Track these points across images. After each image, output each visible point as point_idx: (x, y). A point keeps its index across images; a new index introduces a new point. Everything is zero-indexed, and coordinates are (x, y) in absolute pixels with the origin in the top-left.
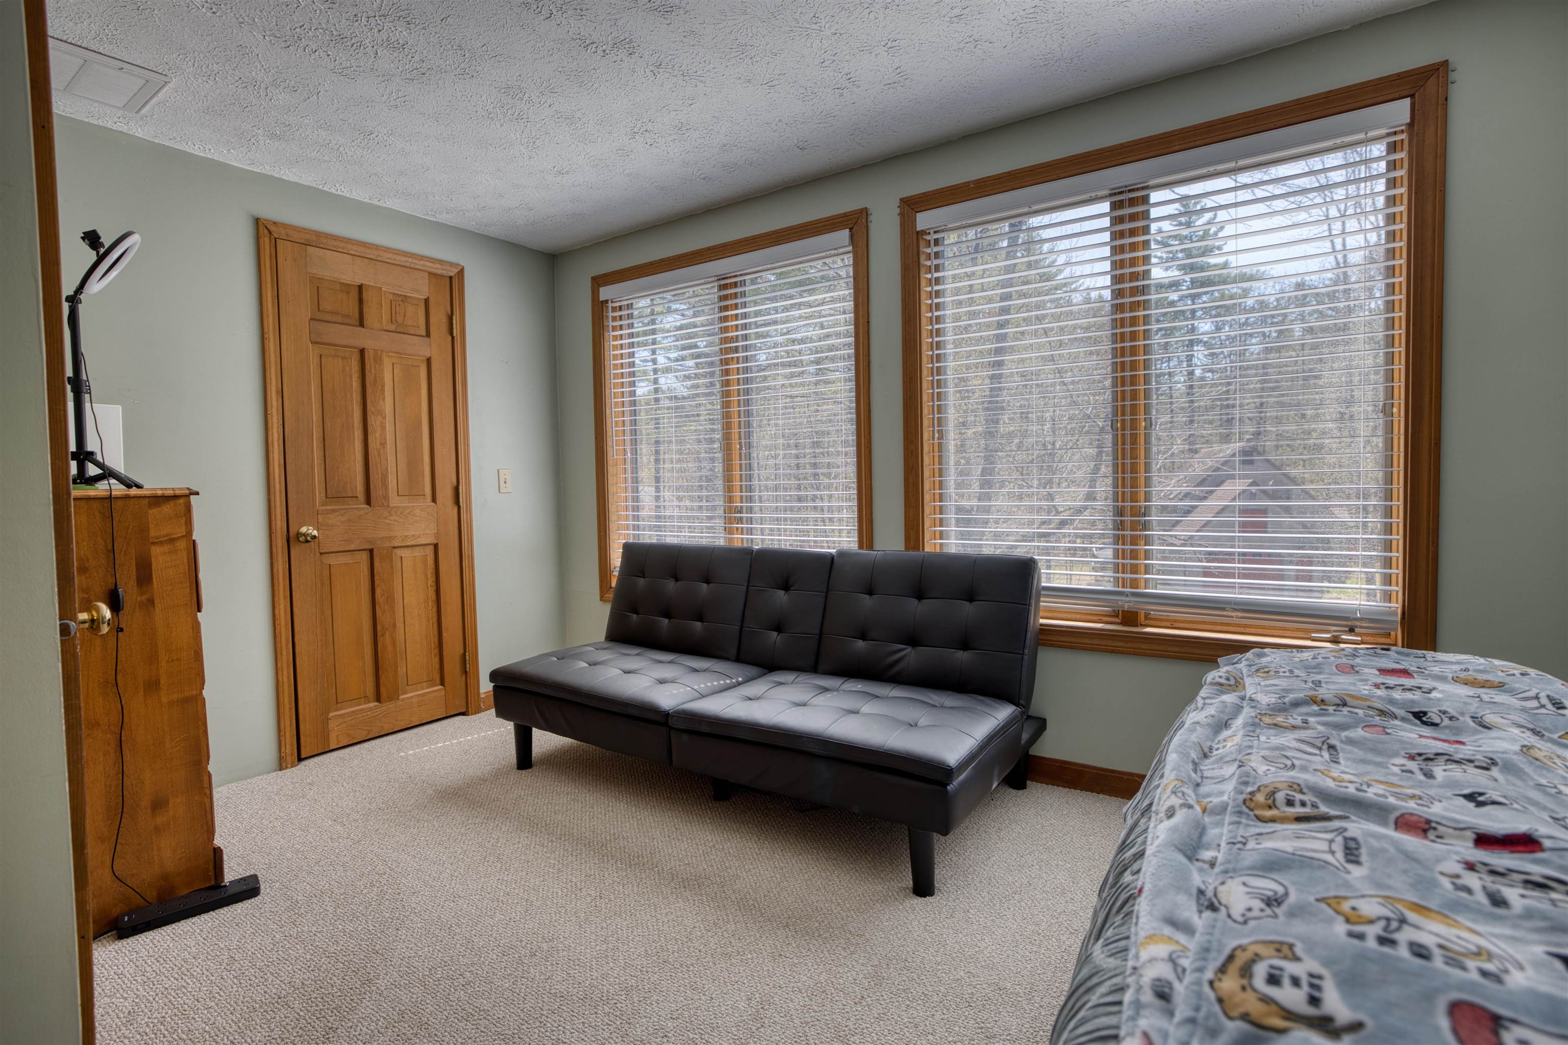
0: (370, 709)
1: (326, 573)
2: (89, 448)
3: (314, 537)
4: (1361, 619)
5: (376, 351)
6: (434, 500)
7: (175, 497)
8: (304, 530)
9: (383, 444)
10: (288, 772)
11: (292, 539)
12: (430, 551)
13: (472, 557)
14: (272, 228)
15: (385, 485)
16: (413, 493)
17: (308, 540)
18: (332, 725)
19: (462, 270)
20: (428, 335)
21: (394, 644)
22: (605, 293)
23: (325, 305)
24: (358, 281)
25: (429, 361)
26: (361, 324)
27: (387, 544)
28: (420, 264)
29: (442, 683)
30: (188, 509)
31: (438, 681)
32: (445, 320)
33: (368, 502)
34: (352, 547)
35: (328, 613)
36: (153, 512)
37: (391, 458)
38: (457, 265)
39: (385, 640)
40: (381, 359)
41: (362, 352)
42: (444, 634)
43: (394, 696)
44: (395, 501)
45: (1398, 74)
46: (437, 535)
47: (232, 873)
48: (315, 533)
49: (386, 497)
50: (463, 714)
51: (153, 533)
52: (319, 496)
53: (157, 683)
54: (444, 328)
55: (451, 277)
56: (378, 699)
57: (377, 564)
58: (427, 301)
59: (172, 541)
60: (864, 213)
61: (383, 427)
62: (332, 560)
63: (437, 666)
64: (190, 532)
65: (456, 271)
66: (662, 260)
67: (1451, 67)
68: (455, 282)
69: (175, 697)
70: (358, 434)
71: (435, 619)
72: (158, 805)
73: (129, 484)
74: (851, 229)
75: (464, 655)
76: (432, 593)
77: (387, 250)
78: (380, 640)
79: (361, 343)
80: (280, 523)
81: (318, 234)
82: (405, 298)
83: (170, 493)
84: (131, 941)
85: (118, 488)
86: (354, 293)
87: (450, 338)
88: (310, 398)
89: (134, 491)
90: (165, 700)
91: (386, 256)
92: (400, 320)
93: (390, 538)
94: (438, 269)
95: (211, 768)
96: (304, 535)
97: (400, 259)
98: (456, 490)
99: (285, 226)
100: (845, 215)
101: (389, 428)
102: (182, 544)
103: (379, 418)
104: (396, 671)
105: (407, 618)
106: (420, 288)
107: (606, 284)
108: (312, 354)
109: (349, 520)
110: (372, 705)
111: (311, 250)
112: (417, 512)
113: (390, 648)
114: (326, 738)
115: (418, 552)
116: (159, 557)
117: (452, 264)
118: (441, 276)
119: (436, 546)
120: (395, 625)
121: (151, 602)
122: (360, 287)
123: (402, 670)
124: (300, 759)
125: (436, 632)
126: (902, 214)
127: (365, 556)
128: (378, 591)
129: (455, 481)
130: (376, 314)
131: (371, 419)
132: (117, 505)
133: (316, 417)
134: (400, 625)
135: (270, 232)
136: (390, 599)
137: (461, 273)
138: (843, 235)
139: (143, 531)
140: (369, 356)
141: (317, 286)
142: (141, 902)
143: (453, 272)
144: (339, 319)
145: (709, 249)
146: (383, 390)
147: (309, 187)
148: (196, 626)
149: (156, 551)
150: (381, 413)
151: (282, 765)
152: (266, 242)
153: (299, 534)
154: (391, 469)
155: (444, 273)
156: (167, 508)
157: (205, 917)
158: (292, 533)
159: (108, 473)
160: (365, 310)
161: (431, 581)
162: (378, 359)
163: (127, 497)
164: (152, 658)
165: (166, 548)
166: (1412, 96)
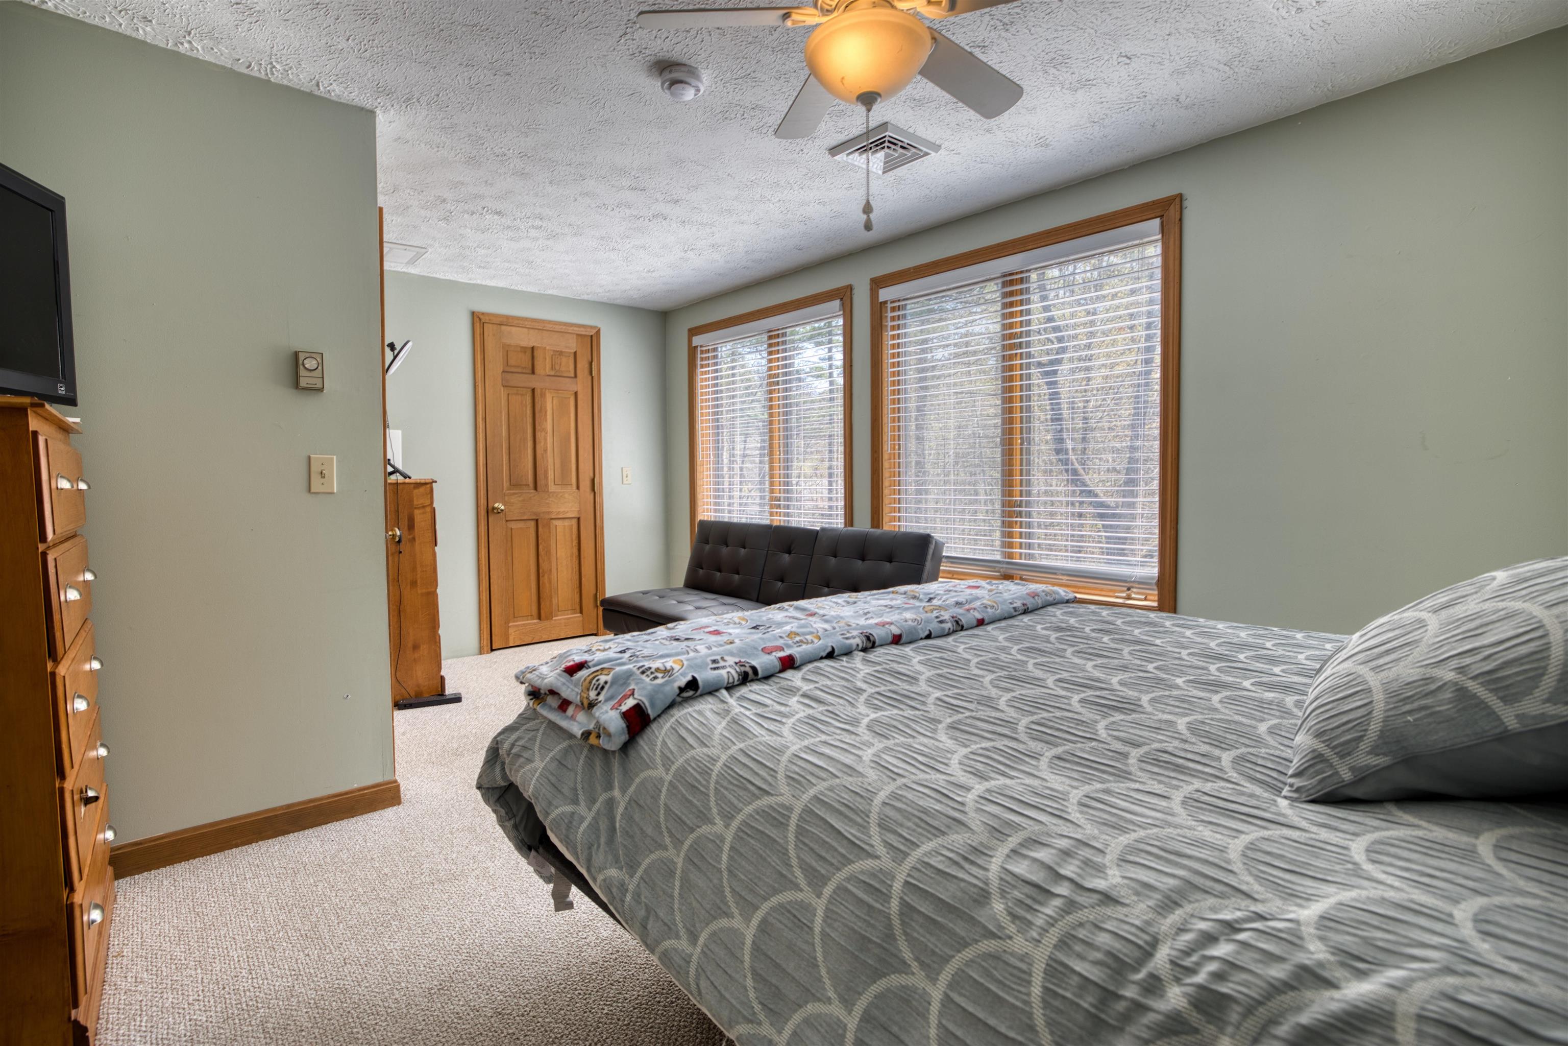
0: (535, 624)
1: (509, 533)
2: (388, 457)
3: (502, 510)
4: (1134, 582)
5: (542, 389)
6: (578, 488)
7: (426, 484)
8: (496, 505)
9: (546, 451)
10: (484, 656)
11: (490, 511)
12: (574, 522)
13: (602, 528)
14: (481, 317)
15: (546, 477)
16: (564, 483)
17: (500, 512)
18: (511, 631)
19: (599, 330)
20: (576, 376)
21: (550, 583)
22: (697, 340)
23: (512, 362)
24: (531, 345)
25: (576, 393)
26: (533, 372)
27: (547, 517)
28: (570, 329)
29: (581, 612)
30: (432, 491)
31: (578, 610)
32: (587, 366)
33: (536, 488)
34: (525, 518)
35: (510, 559)
36: (416, 491)
37: (550, 460)
38: (595, 327)
39: (544, 580)
40: (545, 394)
41: (533, 390)
42: (583, 579)
43: (549, 617)
44: (552, 488)
45: (1154, 202)
46: (579, 511)
47: (449, 691)
48: (503, 507)
49: (547, 485)
50: (595, 635)
51: (415, 503)
52: (506, 484)
53: (416, 582)
54: (587, 372)
55: (592, 336)
56: (539, 618)
57: (540, 529)
58: (575, 353)
59: (424, 507)
60: (850, 288)
61: (546, 439)
62: (513, 525)
63: (578, 600)
64: (432, 503)
65: (595, 331)
66: (730, 318)
67: (1184, 198)
68: (594, 339)
69: (424, 591)
70: (530, 444)
71: (577, 568)
72: (416, 647)
73: (405, 476)
74: (841, 299)
75: (596, 594)
76: (575, 550)
77: (550, 322)
78: (541, 579)
79: (533, 385)
80: (483, 501)
81: (508, 317)
82: (561, 353)
83: (423, 481)
84: (403, 711)
85: (400, 479)
86: (529, 353)
87: (590, 378)
88: (501, 422)
89: (407, 480)
90: (419, 592)
91: (549, 327)
92: (557, 368)
93: (549, 513)
94: (582, 331)
95: (440, 632)
96: (497, 509)
97: (558, 328)
98: (593, 481)
99: (489, 314)
100: (838, 289)
101: (549, 440)
102: (428, 509)
103: (543, 434)
104: (551, 601)
105: (559, 567)
106: (571, 345)
107: (697, 334)
108: (503, 393)
109: (523, 500)
110: (535, 621)
111: (503, 327)
112: (566, 496)
113: (547, 585)
114: (507, 639)
115: (567, 523)
116: (418, 515)
117: (591, 327)
118: (585, 336)
119: (579, 519)
120: (551, 570)
121: (414, 539)
122: (533, 348)
123: (555, 601)
124: (492, 650)
125: (577, 577)
126: (871, 290)
127: (533, 523)
128: (541, 547)
129: (592, 475)
130: (543, 366)
131: (538, 435)
132: (400, 487)
133: (504, 434)
134: (554, 570)
135: (480, 319)
136: (548, 552)
137: (598, 332)
138: (837, 303)
139: (411, 501)
140: (538, 393)
141: (507, 350)
142: (408, 696)
143: (593, 332)
144: (519, 370)
145: (758, 311)
146: (546, 415)
147: (502, 288)
148: (434, 554)
149: (417, 512)
150: (545, 430)
151: (481, 652)
152: (478, 325)
153: (494, 508)
154: (550, 467)
155: (587, 333)
156: (422, 490)
157: (435, 707)
158: (490, 507)
159: (396, 471)
160: (536, 363)
161: (575, 543)
162: (543, 395)
163: (404, 483)
164: (414, 569)
165: (421, 511)
166: (1161, 217)
